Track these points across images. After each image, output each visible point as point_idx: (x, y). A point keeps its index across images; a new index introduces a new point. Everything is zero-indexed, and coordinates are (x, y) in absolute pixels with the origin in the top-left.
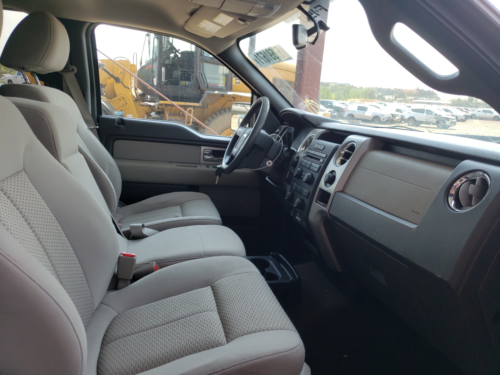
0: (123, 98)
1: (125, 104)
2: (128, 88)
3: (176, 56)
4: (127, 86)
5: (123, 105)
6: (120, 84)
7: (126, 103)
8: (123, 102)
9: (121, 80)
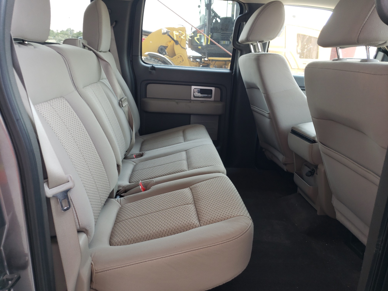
0: (181, 56)
1: (181, 61)
2: (184, 48)
3: (216, 21)
4: (183, 47)
5: (180, 62)
6: (179, 46)
7: (183, 60)
8: (180, 60)
9: (179, 43)
